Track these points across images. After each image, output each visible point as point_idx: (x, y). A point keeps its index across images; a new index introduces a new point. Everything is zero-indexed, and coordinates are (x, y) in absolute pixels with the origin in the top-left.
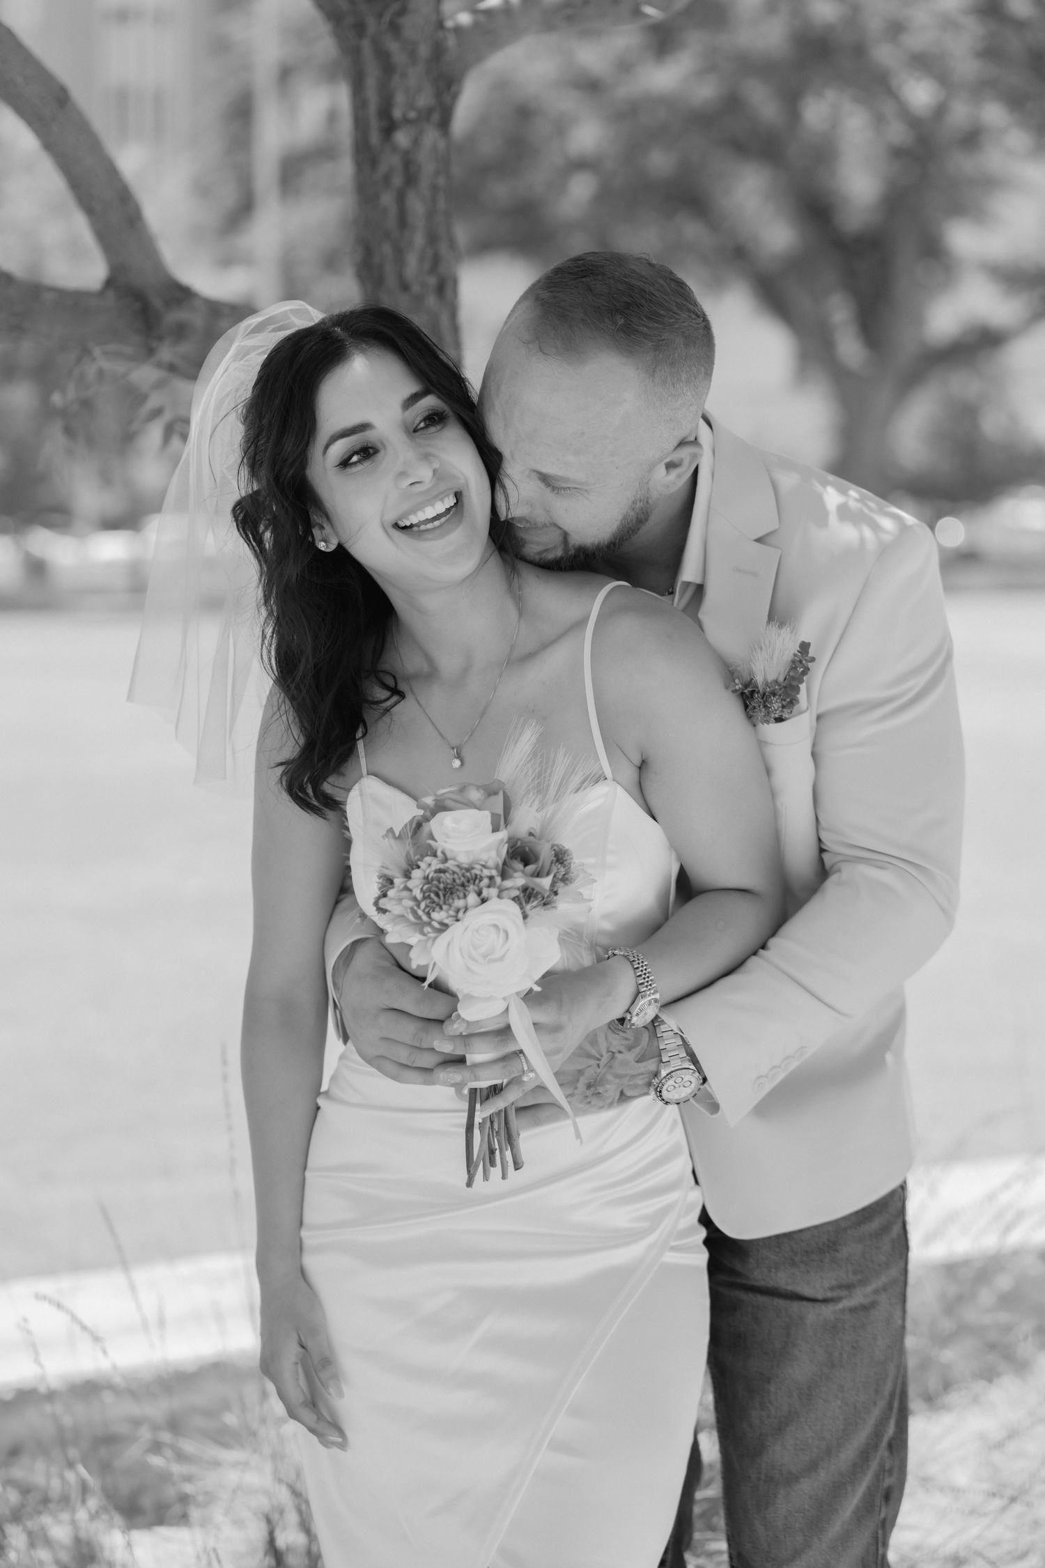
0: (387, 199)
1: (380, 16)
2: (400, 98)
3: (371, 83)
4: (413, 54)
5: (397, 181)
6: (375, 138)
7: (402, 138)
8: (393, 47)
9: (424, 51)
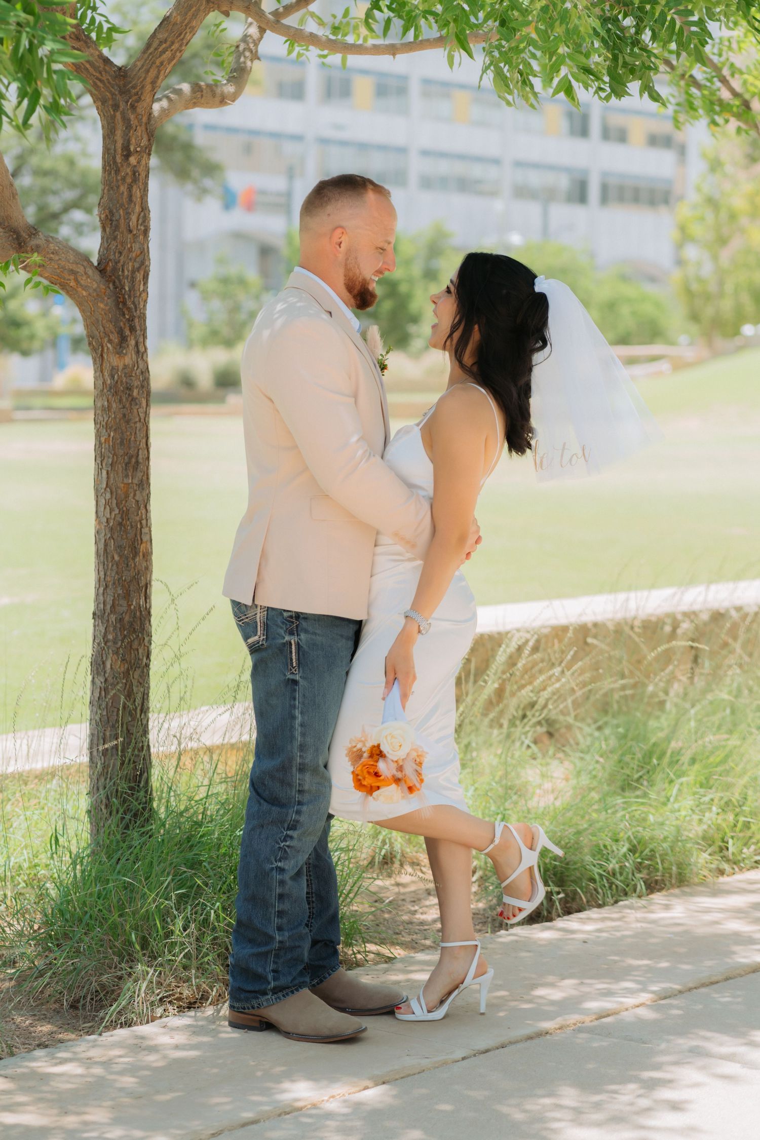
0: (123, 189)
1: (127, 102)
2: (133, 141)
3: (119, 133)
4: (140, 121)
5: (129, 180)
6: (119, 159)
7: (133, 160)
8: (132, 117)
9: (144, 120)
